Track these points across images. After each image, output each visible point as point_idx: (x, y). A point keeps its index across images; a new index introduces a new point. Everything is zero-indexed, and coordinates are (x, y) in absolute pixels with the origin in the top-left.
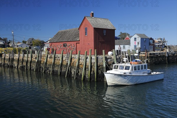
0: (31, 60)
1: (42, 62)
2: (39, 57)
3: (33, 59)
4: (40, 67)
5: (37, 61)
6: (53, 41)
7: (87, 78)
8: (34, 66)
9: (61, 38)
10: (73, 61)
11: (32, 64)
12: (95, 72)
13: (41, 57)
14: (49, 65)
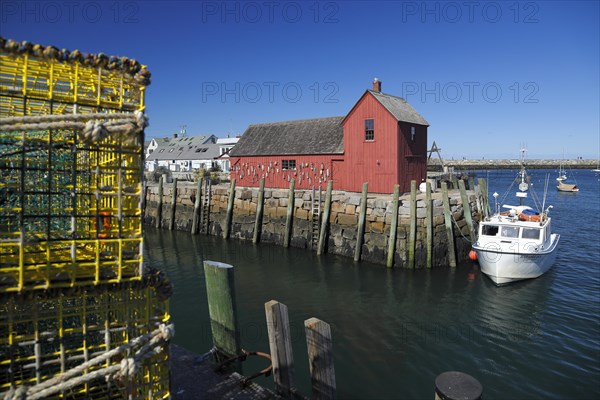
0: (175, 202)
1: (215, 210)
2: (201, 195)
3: (179, 199)
4: (209, 223)
5: (197, 205)
6: (244, 152)
7: (404, 259)
8: (184, 218)
9: (268, 143)
10: (335, 209)
11: (177, 213)
12: (429, 244)
13: (211, 196)
14: (242, 219)
